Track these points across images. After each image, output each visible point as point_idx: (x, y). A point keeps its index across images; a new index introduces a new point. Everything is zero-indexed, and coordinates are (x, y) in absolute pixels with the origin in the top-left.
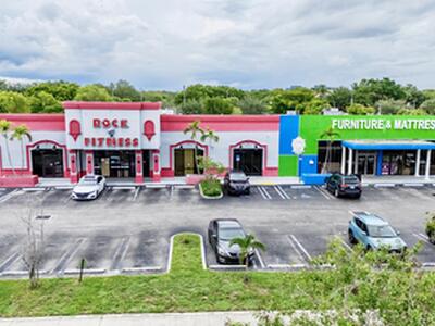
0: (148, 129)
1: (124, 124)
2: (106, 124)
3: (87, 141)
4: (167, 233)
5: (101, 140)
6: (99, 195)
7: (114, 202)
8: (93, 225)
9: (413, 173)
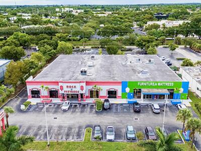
0: (82, 88)
1: (75, 87)
2: (70, 87)
3: (65, 91)
4: (84, 127)
5: (69, 91)
6: (69, 108)
7: (72, 111)
8: (68, 122)
9: (164, 98)
